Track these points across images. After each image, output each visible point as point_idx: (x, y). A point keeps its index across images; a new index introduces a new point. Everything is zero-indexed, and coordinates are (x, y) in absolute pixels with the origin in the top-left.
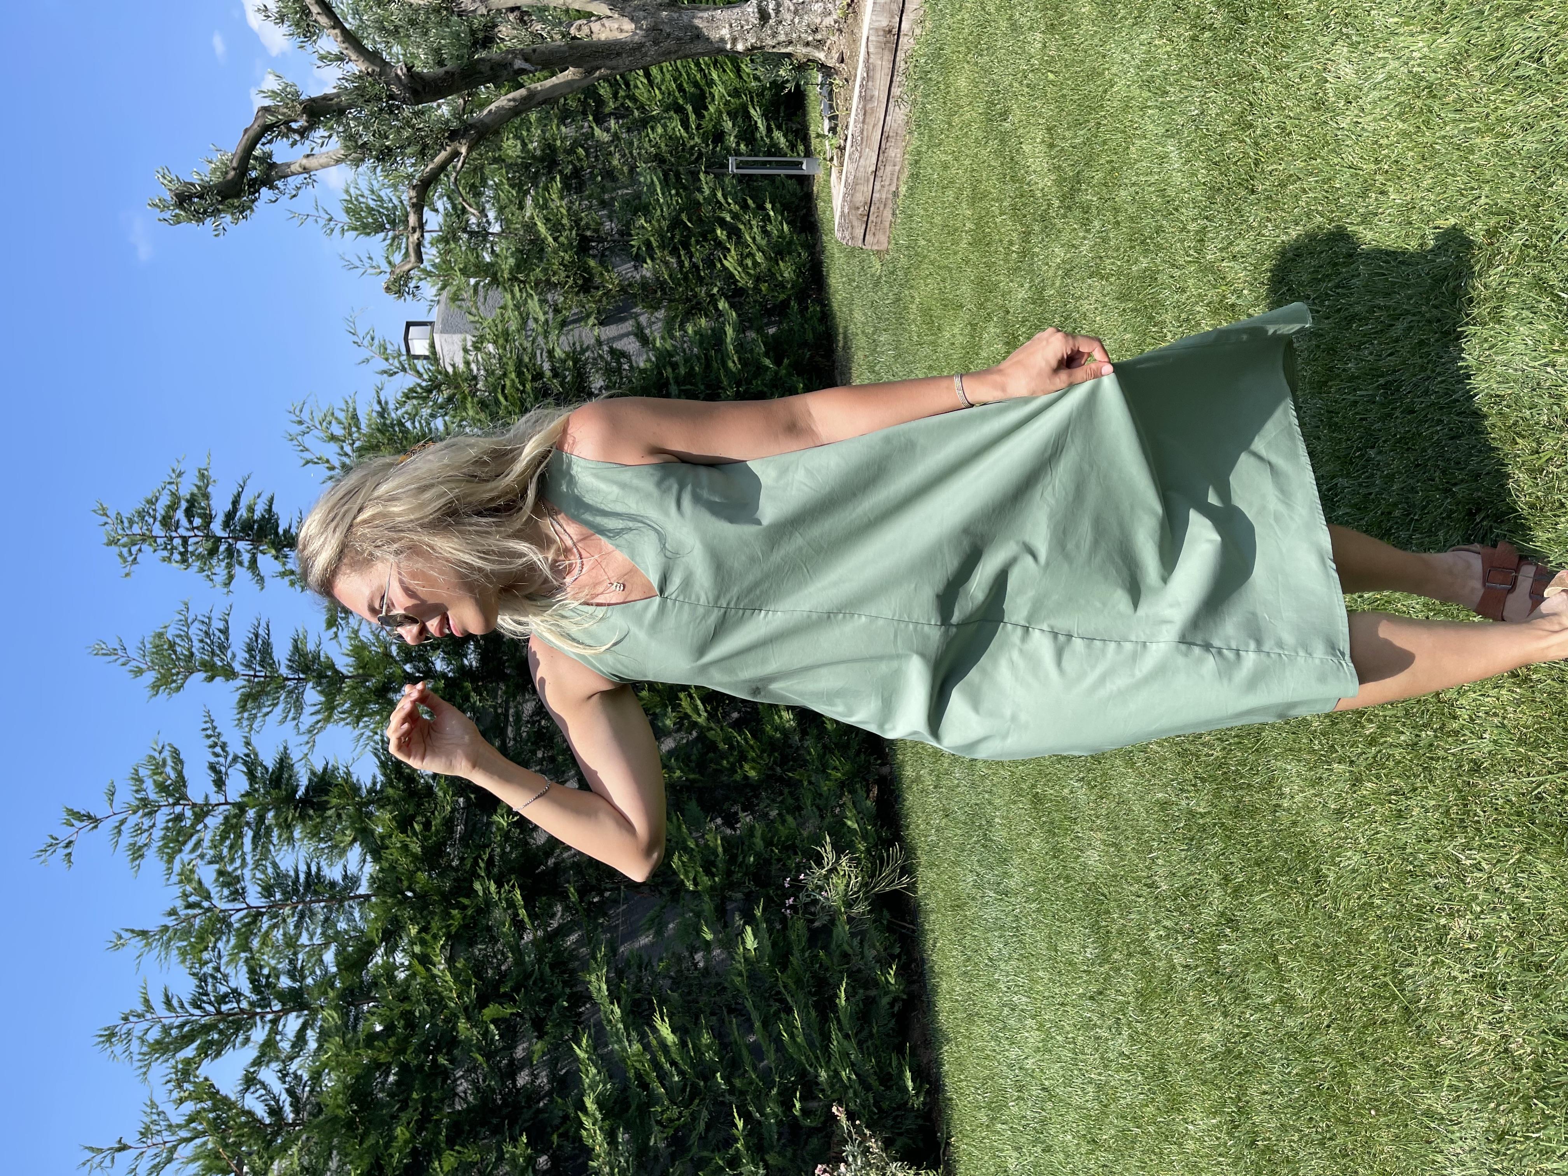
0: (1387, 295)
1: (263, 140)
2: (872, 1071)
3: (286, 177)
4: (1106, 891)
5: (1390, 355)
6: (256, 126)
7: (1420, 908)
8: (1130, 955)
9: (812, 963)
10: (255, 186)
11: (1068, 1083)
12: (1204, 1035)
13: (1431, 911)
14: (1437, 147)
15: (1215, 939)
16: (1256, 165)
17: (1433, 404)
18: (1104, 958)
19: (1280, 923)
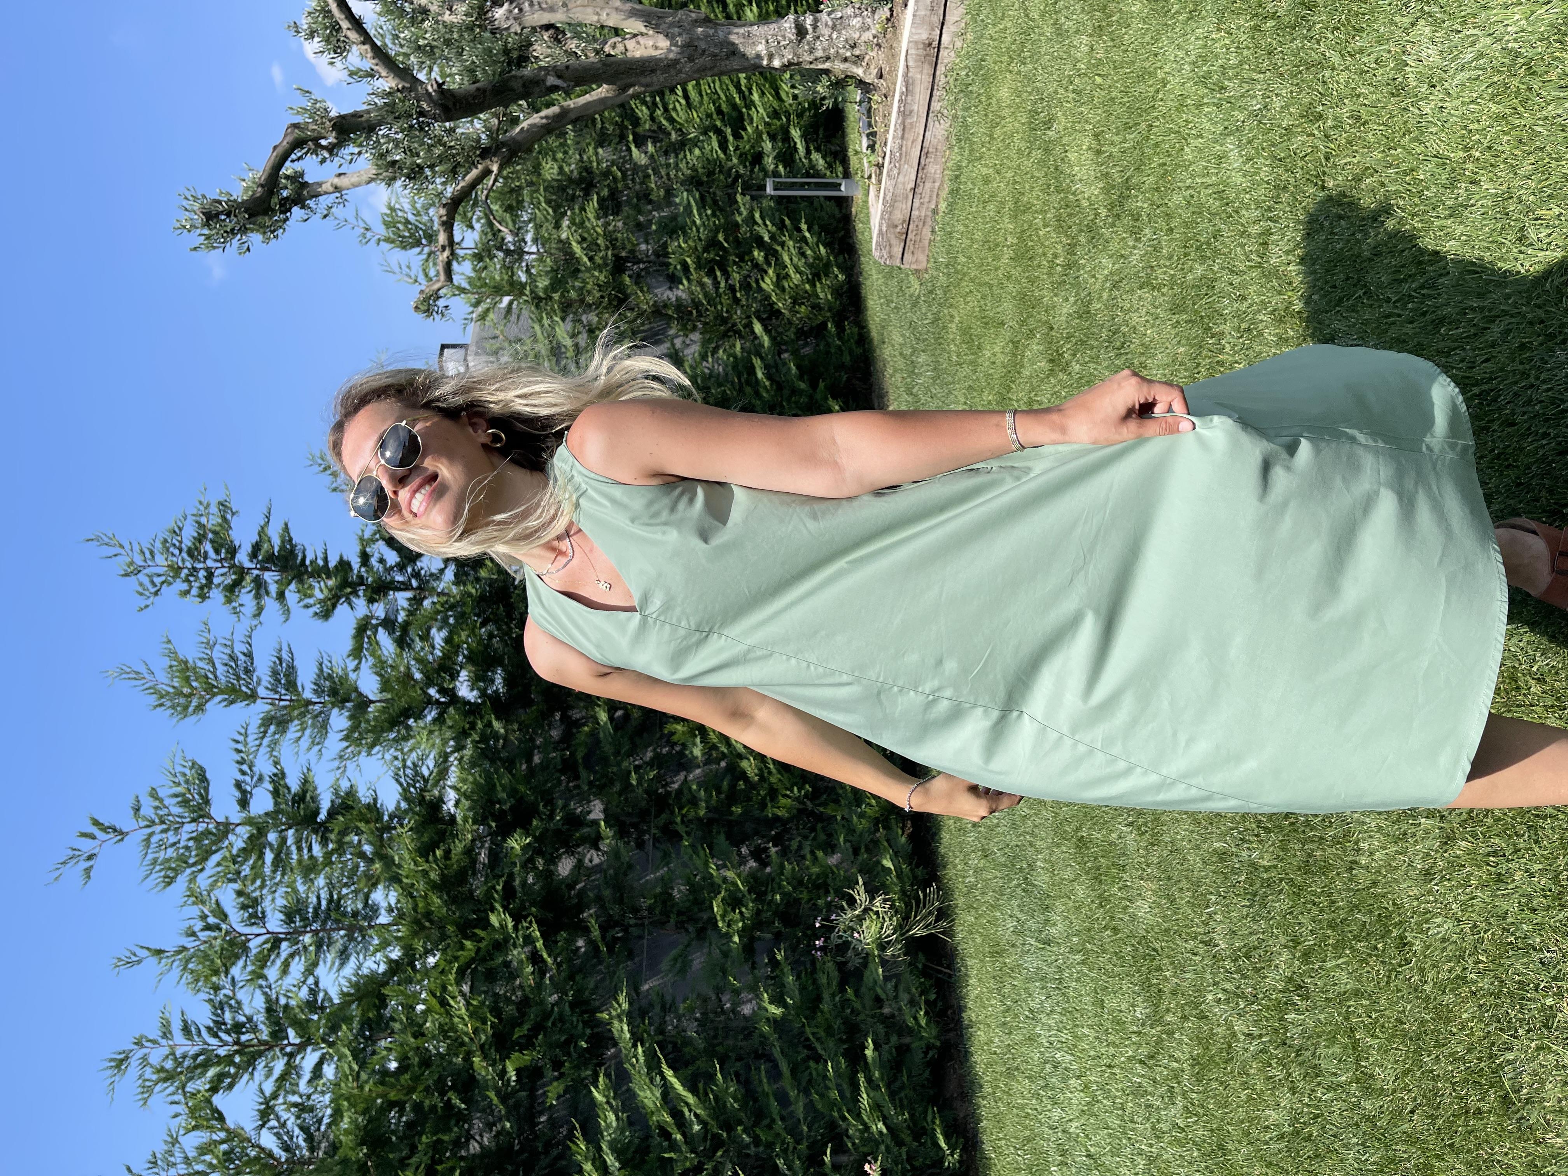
0: (1481, 295)
1: (293, 156)
2: (905, 1125)
3: (317, 196)
4: (1157, 946)
5: (1487, 361)
6: (285, 143)
7: (1522, 985)
8: (1185, 1018)
9: (843, 1007)
10: (286, 206)
11: (1115, 1152)
12: (1268, 1112)
13: (1536, 990)
14: (1539, 129)
15: (1281, 1008)
16: (1327, 159)
17: (1537, 415)
18: (1155, 1019)
19: (1357, 993)
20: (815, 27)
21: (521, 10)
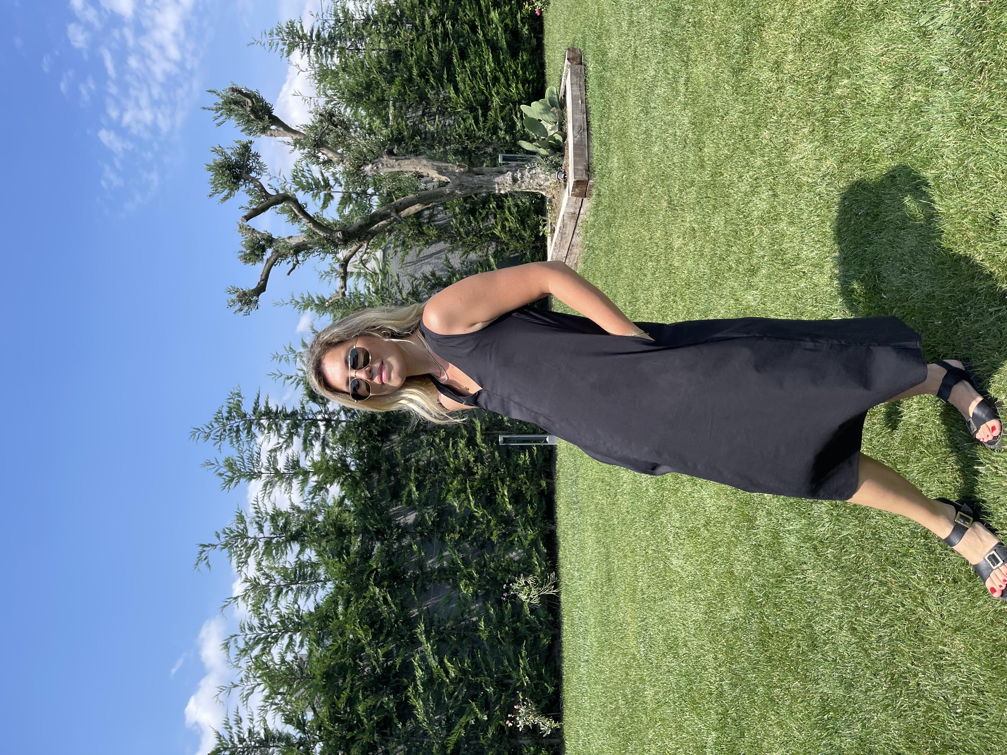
20: (522, 178)
21: (377, 168)
